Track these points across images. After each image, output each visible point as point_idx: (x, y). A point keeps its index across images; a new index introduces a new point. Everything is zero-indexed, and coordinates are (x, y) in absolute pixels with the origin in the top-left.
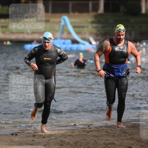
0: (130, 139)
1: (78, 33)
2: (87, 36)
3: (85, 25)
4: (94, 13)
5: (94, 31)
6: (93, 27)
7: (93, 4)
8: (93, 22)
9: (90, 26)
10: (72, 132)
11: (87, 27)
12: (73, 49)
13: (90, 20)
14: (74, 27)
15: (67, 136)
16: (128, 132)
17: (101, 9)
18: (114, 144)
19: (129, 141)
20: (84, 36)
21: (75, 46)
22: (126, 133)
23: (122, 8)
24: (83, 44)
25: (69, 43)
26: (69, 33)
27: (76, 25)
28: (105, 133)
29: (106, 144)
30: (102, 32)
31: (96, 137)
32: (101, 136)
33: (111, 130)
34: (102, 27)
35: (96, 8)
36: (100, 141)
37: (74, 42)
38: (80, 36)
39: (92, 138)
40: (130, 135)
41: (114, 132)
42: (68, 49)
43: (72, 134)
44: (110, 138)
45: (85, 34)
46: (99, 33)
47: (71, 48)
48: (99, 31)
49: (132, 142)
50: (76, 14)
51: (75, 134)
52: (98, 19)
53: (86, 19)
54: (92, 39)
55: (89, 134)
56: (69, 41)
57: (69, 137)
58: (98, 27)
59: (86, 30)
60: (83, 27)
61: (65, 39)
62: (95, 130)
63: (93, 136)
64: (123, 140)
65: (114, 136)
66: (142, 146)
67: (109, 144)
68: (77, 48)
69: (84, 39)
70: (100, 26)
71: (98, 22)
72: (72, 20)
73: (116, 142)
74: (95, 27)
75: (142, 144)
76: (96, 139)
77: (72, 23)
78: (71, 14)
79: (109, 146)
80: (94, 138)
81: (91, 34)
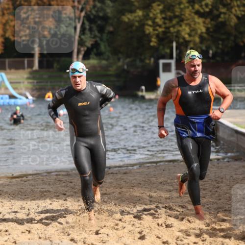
0: (64, 187)
1: (15, 89)
2: (23, 91)
3: (21, 81)
4: (29, 70)
5: (30, 86)
6: (28, 83)
7: (28, 61)
8: (28, 78)
9: (26, 82)
10: (10, 182)
11: (23, 83)
12: (10, 103)
13: (26, 76)
14: (11, 83)
15: (5, 185)
16: (63, 179)
17: (36, 66)
18: (49, 191)
19: (64, 188)
20: (20, 91)
21: (12, 101)
22: (61, 181)
23: (55, 65)
24: (20, 99)
25: (6, 98)
26: (7, 89)
27: (12, 81)
28: (41, 182)
29: (42, 192)
30: (38, 87)
31: (33, 186)
32: (37, 185)
33: (47, 179)
34: (37, 83)
35: (31, 65)
36: (36, 190)
37: (12, 97)
38: (17, 91)
39: (29, 186)
40: (64, 182)
41: (49, 181)
42: (6, 103)
43: (10, 183)
44: (46, 186)
45: (21, 89)
46: (34, 88)
47: (8, 103)
48: (34, 86)
49: (66, 190)
50: (13, 70)
51: (13, 183)
52: (33, 75)
53: (22, 75)
54: (28, 94)
55: (26, 183)
56: (7, 96)
57: (7, 186)
58: (33, 83)
59: (22, 85)
60: (20, 83)
61: (3, 94)
62: (32, 180)
63: (30, 185)
64: (57, 188)
65: (49, 184)
66: (75, 192)
67: (45, 192)
68: (14, 103)
69: (21, 94)
70: (35, 81)
71: (34, 78)
72: (9, 76)
73: (51, 190)
74: (31, 83)
75: (75, 191)
76: (33, 187)
77: (8, 79)
78: (8, 71)
79: (45, 193)
80: (31, 187)
81: (27, 89)
